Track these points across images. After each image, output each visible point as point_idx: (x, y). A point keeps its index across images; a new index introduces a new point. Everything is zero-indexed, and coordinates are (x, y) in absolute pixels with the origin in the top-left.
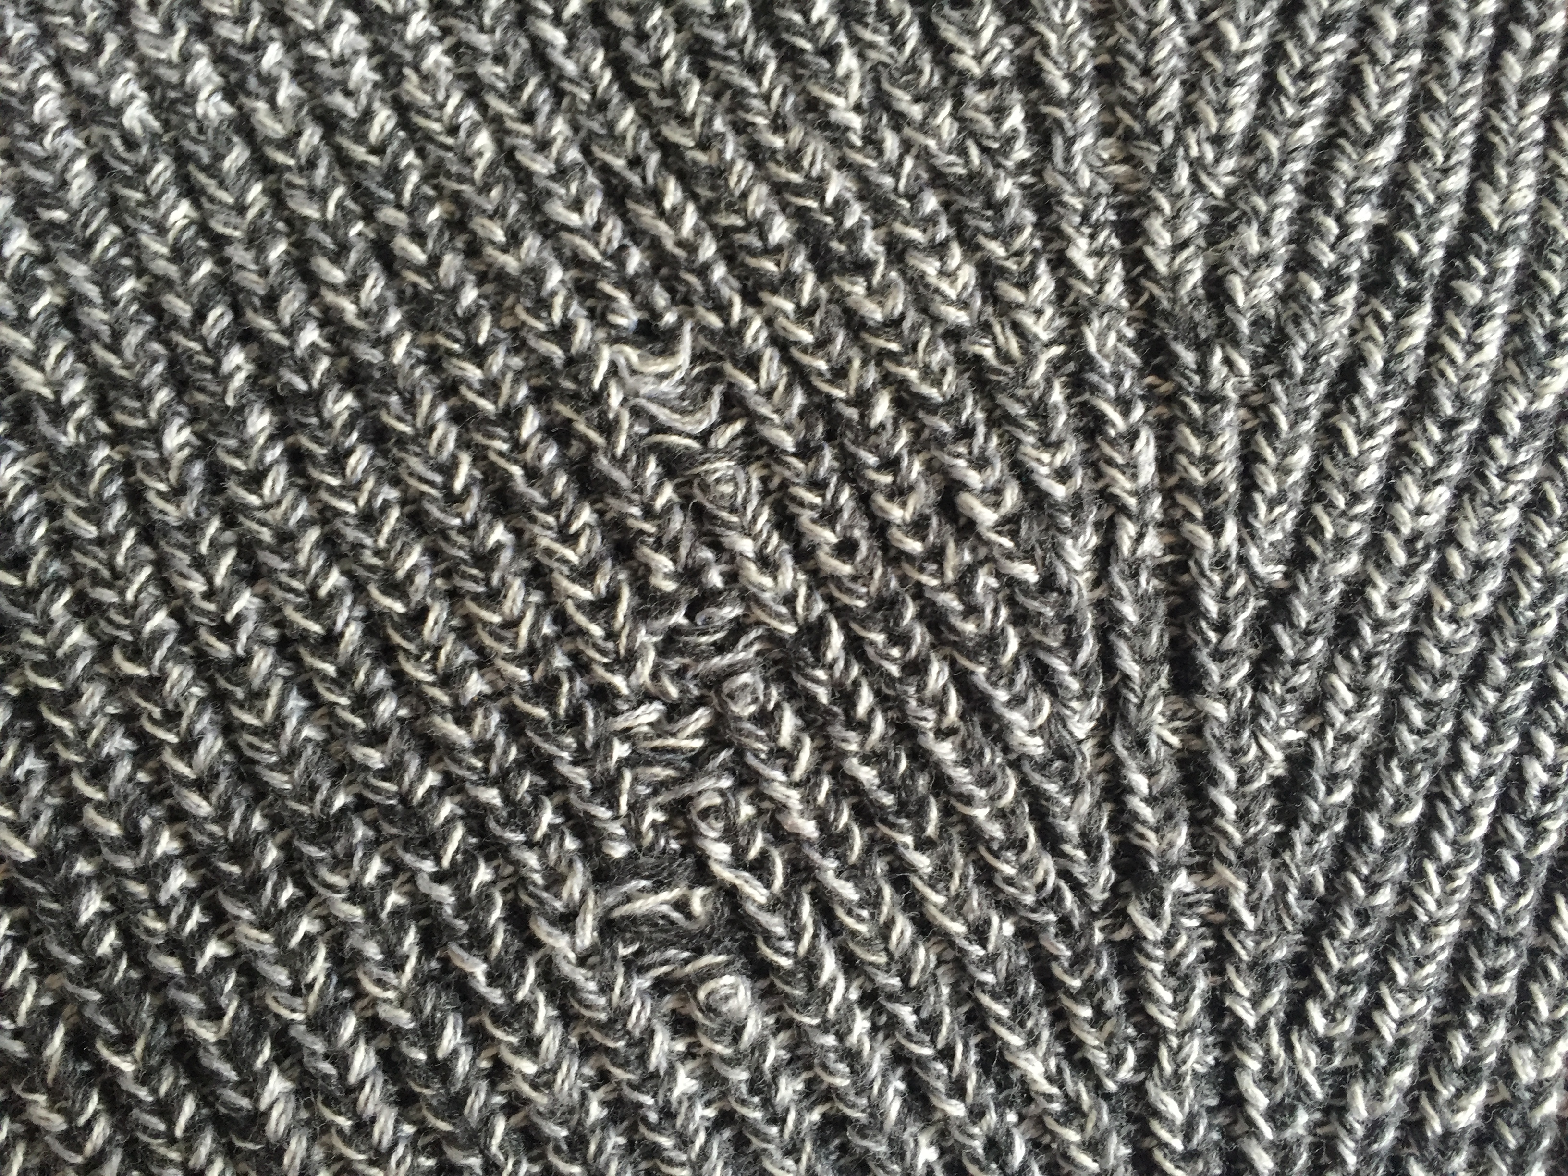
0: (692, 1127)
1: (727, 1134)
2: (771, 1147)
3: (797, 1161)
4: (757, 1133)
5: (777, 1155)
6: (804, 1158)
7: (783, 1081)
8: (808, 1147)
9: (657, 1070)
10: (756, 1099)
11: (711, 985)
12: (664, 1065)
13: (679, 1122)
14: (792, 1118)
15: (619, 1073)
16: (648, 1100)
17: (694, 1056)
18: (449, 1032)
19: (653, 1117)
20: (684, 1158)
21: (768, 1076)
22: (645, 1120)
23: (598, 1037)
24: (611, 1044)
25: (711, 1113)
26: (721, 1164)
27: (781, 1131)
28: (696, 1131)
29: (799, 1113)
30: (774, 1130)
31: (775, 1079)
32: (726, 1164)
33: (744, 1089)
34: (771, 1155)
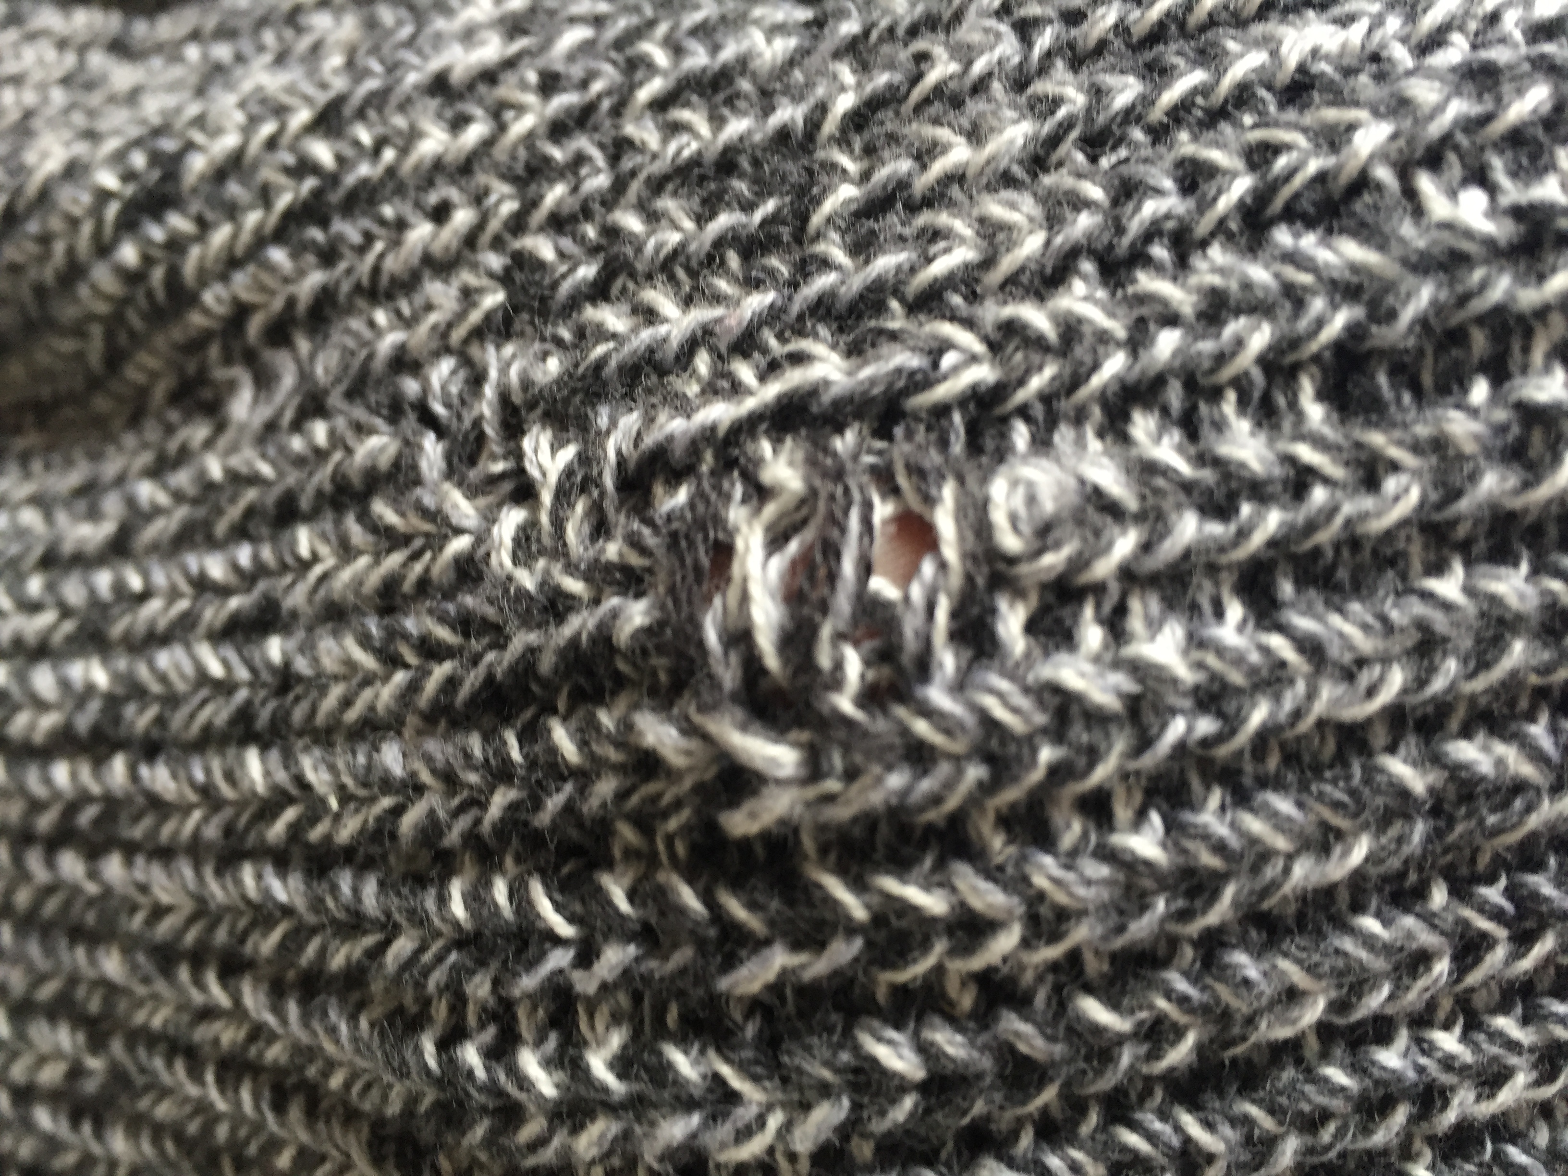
0: (1255, 657)
1: (1286, 589)
2: (1348, 509)
3: (1395, 467)
4: (1311, 527)
5: (1367, 503)
6: (1395, 453)
7: (1226, 450)
8: (1377, 439)
9: (1123, 696)
10: (1246, 509)
11: (999, 517)
12: (1122, 681)
13: (1236, 678)
14: (1306, 453)
15: (1101, 773)
16: (1177, 728)
17: (1121, 610)
18: (883, 1053)
19: (1206, 726)
20: (1301, 686)
21: (1207, 475)
22: (1206, 743)
23: (1011, 794)
24: (1037, 775)
25: (1235, 611)
26: (1336, 620)
27: (1327, 481)
28: (1265, 650)
29: (1300, 436)
30: (1319, 495)
31: (1217, 463)
32: (1340, 610)
33: (1216, 529)
34: (1364, 516)
